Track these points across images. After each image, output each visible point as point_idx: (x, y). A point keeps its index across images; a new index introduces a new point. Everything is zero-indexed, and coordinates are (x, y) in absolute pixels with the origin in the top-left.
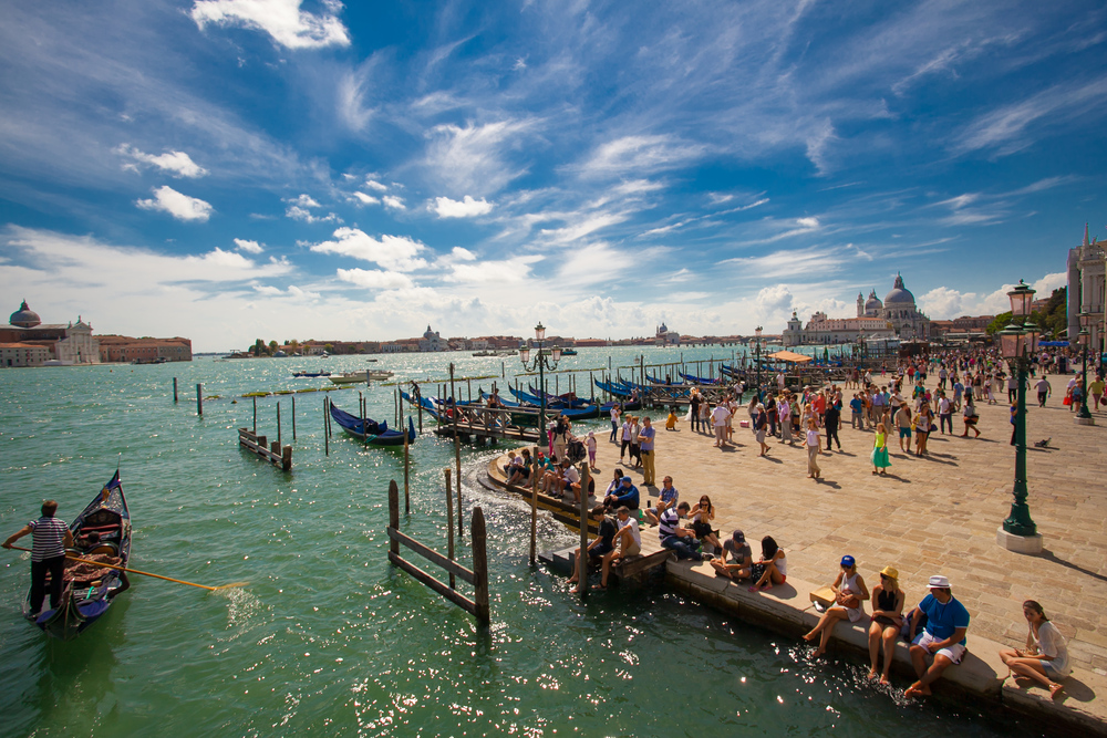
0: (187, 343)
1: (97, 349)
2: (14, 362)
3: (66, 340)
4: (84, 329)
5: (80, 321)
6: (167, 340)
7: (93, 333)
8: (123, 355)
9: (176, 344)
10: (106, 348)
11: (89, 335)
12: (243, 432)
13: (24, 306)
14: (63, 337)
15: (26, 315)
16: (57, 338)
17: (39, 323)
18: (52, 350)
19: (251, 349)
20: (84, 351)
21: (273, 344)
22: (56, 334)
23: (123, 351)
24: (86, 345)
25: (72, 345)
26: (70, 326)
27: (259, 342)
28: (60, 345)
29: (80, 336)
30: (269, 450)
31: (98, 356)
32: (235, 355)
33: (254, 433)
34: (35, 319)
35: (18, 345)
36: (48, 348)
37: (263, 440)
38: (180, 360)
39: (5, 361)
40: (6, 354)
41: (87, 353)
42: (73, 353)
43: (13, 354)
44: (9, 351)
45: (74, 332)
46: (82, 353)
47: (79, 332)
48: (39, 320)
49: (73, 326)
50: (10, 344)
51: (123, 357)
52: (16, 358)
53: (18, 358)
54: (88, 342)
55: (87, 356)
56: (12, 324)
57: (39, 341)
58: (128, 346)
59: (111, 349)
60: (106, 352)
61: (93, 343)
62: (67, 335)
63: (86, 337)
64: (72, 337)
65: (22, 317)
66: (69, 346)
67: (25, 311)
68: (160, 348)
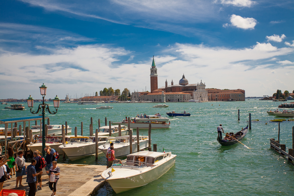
0: (243, 92)
1: (207, 95)
2: (180, 100)
3: (196, 91)
4: (203, 85)
5: (201, 82)
6: (234, 91)
7: (206, 88)
8: (217, 97)
9: (238, 92)
10: (210, 94)
11: (204, 88)
12: (272, 141)
13: (184, 77)
14: (196, 90)
15: (184, 80)
16: (193, 90)
17: (188, 84)
18: (192, 95)
19: (274, 95)
20: (202, 96)
21: (286, 93)
22: (193, 88)
23: (217, 96)
24: (203, 93)
25: (198, 93)
26: (198, 85)
27: (279, 91)
28: (194, 93)
29: (201, 89)
30: (287, 153)
31: (207, 98)
32: (266, 98)
33: (279, 142)
34: (187, 81)
35: (181, 93)
36: (190, 94)
37: (284, 147)
38: (240, 100)
39: (177, 100)
40: (177, 97)
41: (203, 96)
42: (198, 97)
43: (179, 97)
44: (178, 95)
45: (199, 87)
46: (202, 97)
47: (201, 87)
48: (188, 82)
49: (199, 85)
50: (179, 92)
51: (217, 99)
52: (180, 98)
53: (181, 98)
54: (204, 92)
55: (203, 98)
56: (180, 84)
57: (188, 91)
58: (218, 93)
59: (212, 95)
60: (210, 96)
61: (206, 92)
62: (197, 89)
63: (203, 89)
64: (198, 89)
65: (183, 81)
66: (197, 93)
67: (184, 79)
68: (231, 94)
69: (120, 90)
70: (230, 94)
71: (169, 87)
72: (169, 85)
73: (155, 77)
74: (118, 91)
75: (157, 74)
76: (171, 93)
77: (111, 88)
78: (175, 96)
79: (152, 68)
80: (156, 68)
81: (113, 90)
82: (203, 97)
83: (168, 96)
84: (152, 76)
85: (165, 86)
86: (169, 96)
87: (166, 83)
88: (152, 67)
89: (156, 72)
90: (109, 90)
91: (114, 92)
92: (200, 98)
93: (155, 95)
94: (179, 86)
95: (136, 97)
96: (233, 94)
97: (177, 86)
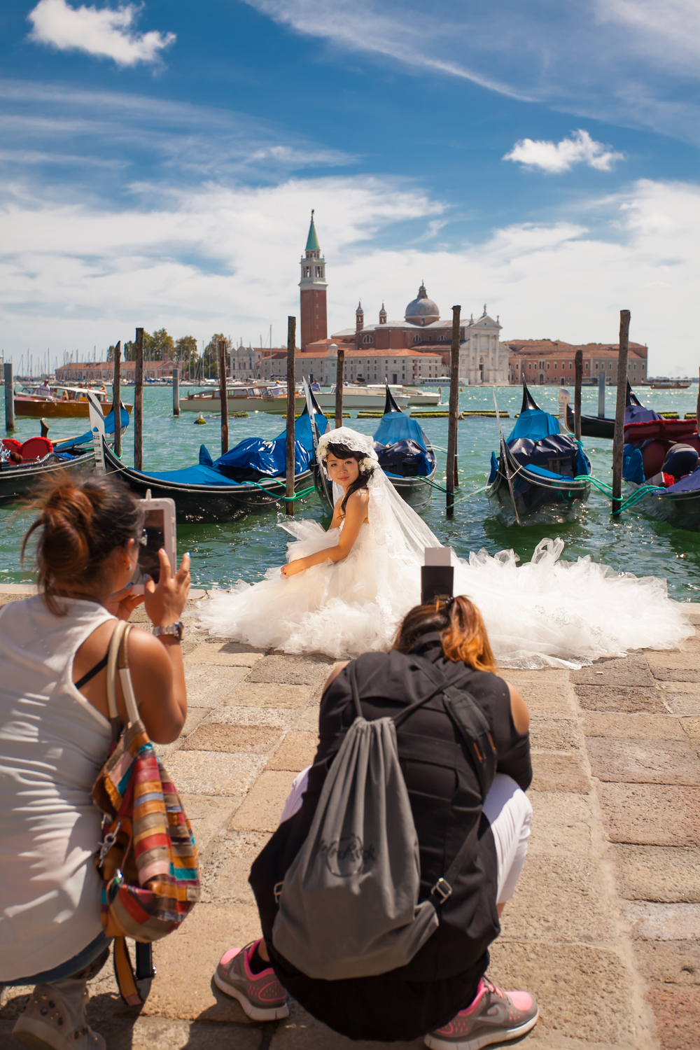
1: (506, 362)
2: (399, 378)
3: (467, 345)
4: (490, 327)
5: (485, 314)
8: (541, 372)
10: (519, 360)
11: (496, 337)
13: (422, 293)
14: (462, 341)
15: (422, 306)
17: (436, 319)
18: (444, 362)
20: (488, 364)
22: (454, 337)
23: (541, 365)
24: (491, 355)
25: (472, 354)
26: (471, 322)
29: (484, 340)
31: (506, 372)
35: (407, 353)
36: (439, 358)
39: (390, 376)
40: (391, 366)
41: (491, 367)
42: (472, 367)
43: (398, 366)
44: (395, 362)
45: (476, 332)
46: (485, 368)
47: (483, 332)
48: (438, 313)
49: (475, 322)
50: (397, 351)
51: (542, 376)
52: (402, 372)
53: (404, 372)
54: (494, 350)
55: (491, 374)
56: (408, 320)
57: (432, 347)
58: (550, 357)
59: (526, 361)
60: (520, 367)
61: (501, 351)
62: (466, 337)
63: (492, 341)
64: (472, 340)
65: (420, 309)
66: (468, 356)
67: (422, 301)
68: (595, 361)
69: (195, 341)
70: (589, 361)
71: (369, 329)
72: (371, 323)
73: (319, 291)
74: (187, 344)
75: (324, 280)
76: (371, 353)
77: (163, 333)
78: (383, 365)
79: (307, 256)
80: (321, 257)
81: (169, 338)
82: (489, 370)
83: (358, 365)
84: (307, 287)
85: (354, 326)
86: (362, 366)
87: (360, 315)
88: (307, 252)
89: (320, 270)
90: (157, 339)
91: (175, 346)
92: (479, 372)
93: (312, 361)
94: (407, 329)
95: (248, 366)
96: (600, 361)
97: (394, 326)
